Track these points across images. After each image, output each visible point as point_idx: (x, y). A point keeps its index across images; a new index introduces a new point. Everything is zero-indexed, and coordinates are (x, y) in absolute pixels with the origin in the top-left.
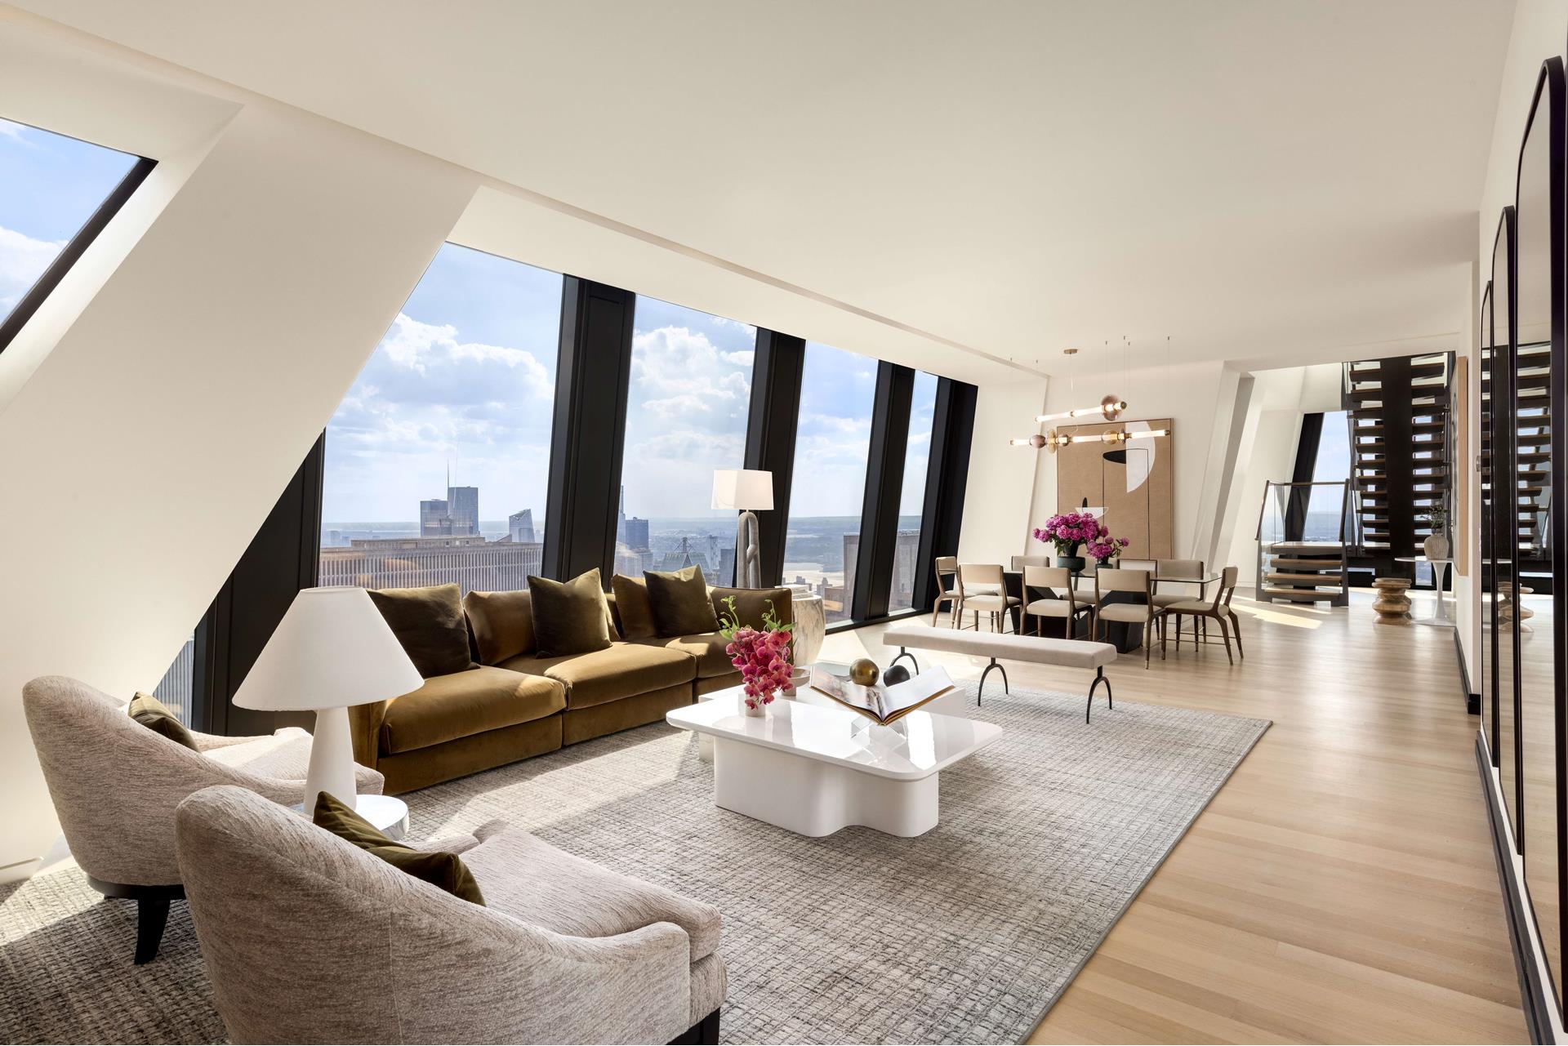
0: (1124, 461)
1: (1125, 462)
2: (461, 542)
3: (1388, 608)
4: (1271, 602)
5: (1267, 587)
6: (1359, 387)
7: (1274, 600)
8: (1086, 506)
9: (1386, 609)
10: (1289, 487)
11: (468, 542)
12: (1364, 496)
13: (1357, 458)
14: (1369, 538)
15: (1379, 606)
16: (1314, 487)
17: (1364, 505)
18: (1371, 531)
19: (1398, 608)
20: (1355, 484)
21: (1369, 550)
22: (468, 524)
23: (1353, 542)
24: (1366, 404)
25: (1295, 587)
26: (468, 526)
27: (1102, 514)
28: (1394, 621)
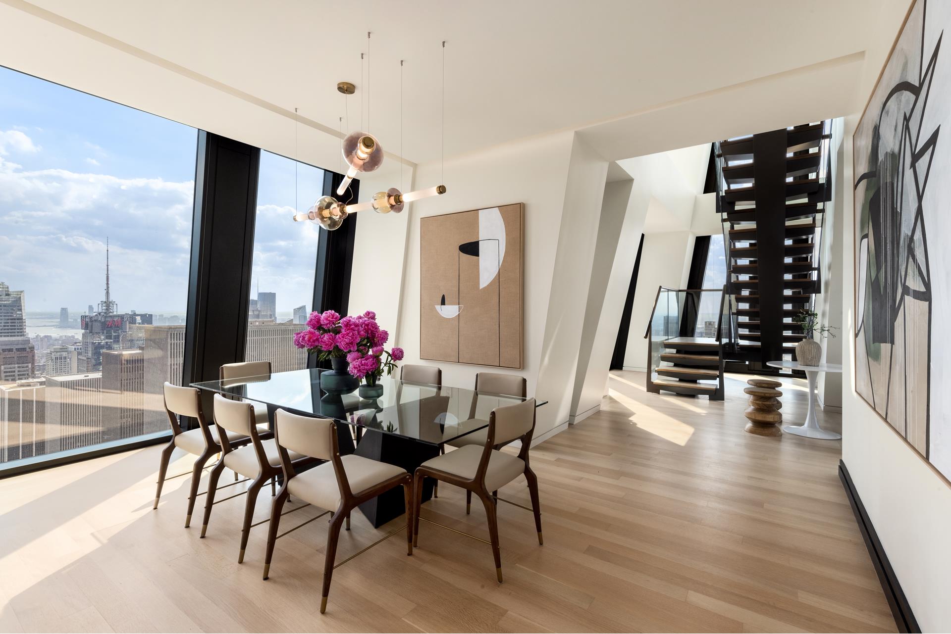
0: (476, 253)
1: (477, 255)
2: (259, 323)
3: (760, 417)
4: (659, 393)
5: (656, 379)
6: (734, 187)
7: (661, 391)
8: (444, 305)
9: (757, 419)
10: (684, 294)
11: (263, 323)
12: (740, 299)
13: (733, 263)
14: (743, 337)
15: (750, 413)
16: (703, 294)
17: (740, 308)
18: (745, 332)
19: (770, 418)
20: (732, 288)
21: (743, 348)
22: (269, 313)
23: (730, 340)
24: (740, 206)
25: (681, 380)
26: (269, 314)
27: (458, 314)
28: (766, 431)
